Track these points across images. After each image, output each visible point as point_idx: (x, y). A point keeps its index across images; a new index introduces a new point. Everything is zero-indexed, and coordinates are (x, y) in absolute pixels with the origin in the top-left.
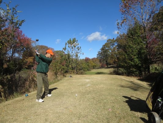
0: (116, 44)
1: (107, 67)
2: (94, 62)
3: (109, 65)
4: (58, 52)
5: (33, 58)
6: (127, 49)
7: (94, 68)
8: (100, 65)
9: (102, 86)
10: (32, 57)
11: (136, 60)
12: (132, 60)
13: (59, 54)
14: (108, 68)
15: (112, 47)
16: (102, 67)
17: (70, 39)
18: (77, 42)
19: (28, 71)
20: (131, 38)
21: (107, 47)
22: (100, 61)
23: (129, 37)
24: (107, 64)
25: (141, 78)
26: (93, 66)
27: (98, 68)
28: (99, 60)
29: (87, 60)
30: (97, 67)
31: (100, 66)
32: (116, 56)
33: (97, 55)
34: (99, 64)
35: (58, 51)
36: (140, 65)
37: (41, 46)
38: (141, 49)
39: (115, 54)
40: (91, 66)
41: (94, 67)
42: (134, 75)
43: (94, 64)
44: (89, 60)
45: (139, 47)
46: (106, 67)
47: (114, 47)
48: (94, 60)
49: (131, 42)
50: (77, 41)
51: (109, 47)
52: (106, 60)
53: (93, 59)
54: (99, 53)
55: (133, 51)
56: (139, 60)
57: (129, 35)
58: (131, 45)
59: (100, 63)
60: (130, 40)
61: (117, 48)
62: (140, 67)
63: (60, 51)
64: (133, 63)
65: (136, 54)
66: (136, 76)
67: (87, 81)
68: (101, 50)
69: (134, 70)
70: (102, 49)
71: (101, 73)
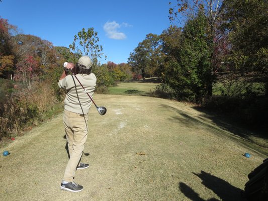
0: (160, 44)
1: (143, 79)
2: (122, 70)
3: (146, 77)
4: (60, 50)
5: (13, 57)
6: (182, 57)
7: (121, 81)
8: (133, 75)
9: (146, 128)
10: (10, 57)
11: (195, 76)
12: (187, 75)
13: (62, 53)
14: (145, 81)
15: (153, 47)
16: (135, 79)
17: (83, 29)
18: (97, 36)
19: (3, 82)
20: (190, 38)
21: (145, 47)
22: (133, 70)
23: (187, 37)
24: (144, 75)
25: (200, 105)
26: (121, 77)
27: (128, 82)
28: (131, 67)
29: (111, 66)
30: (127, 79)
31: (131, 78)
32: (159, 63)
33: (129, 59)
34: (131, 75)
35: (60, 48)
36: (200, 85)
37: (27, 36)
38: (203, 58)
39: (157, 59)
40: (118, 77)
41: (122, 79)
42: (188, 99)
43: (121, 74)
44: (113, 66)
45: (200, 56)
46: (141, 81)
47: (156, 47)
48: (123, 68)
49: (190, 46)
50: (96, 34)
51: (148, 47)
52: (142, 68)
53: (121, 65)
54: (132, 56)
55: (191, 61)
56: (199, 77)
57: (187, 33)
58: (189, 51)
59: (131, 72)
60: (187, 41)
61: (161, 49)
62: (199, 88)
63: (63, 47)
64: (189, 81)
65: (196, 66)
66: (192, 102)
67: (117, 114)
68: (135, 52)
69: (190, 92)
70: (138, 50)
71: (135, 90)
